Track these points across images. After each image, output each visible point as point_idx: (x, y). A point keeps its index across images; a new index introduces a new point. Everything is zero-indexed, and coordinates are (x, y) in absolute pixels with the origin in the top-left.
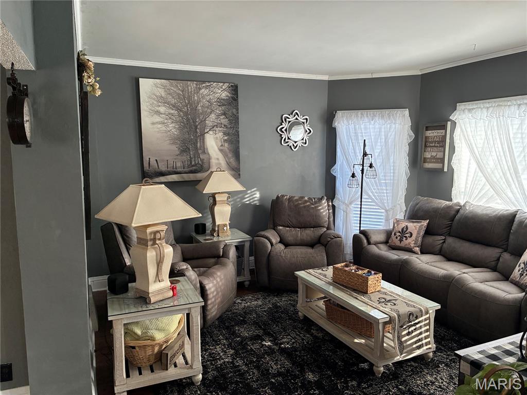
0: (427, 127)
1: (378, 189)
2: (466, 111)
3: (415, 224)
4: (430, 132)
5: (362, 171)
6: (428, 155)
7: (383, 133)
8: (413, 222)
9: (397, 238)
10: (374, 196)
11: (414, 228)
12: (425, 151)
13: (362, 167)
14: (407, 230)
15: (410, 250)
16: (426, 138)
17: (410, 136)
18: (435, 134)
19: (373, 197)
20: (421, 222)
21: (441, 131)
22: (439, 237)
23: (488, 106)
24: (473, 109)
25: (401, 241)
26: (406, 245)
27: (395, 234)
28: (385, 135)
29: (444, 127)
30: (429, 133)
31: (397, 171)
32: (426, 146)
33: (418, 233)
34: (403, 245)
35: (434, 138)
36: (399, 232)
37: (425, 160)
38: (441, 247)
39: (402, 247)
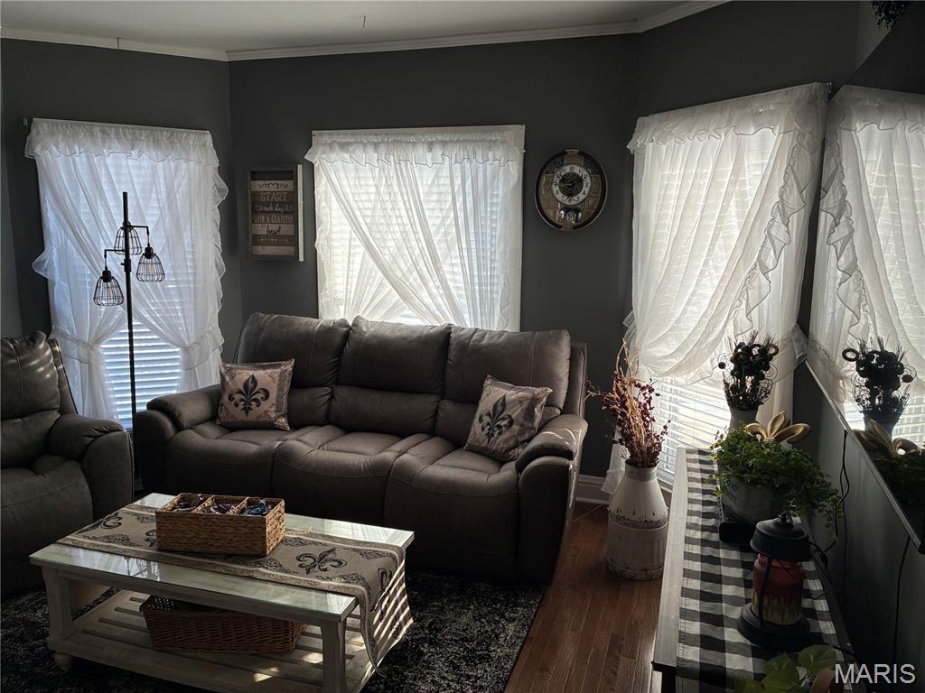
0: (253, 173)
1: (163, 304)
2: (337, 147)
3: (269, 371)
4: (261, 182)
5: (127, 264)
6: (261, 229)
7: (162, 181)
8: (264, 368)
9: (237, 405)
10: (155, 319)
11: (270, 379)
12: (253, 222)
13: (124, 257)
14: (256, 385)
15: (269, 427)
16: (255, 194)
17: (220, 190)
18: (272, 188)
19: (154, 323)
20: (280, 365)
21: (285, 182)
22: (320, 389)
23: (376, 141)
24: (348, 143)
25: (247, 410)
26: (261, 416)
27: (231, 398)
28: (167, 186)
29: (292, 176)
30: (260, 186)
31: (200, 263)
32: (254, 211)
33: (280, 389)
34: (252, 417)
35: (270, 196)
36: (240, 392)
37: (256, 240)
38: (329, 409)
39: (252, 422)
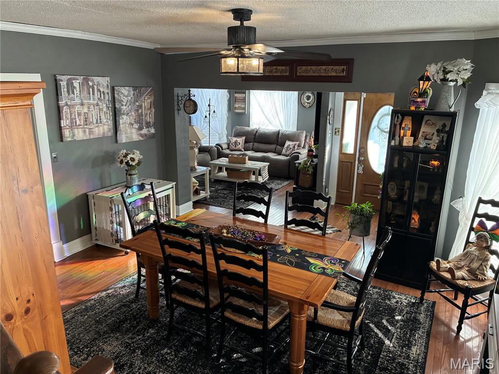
0: (235, 92)
6: (237, 106)
8: (239, 138)
9: (233, 146)
12: (235, 104)
13: (209, 112)
14: (237, 142)
15: (240, 150)
16: (235, 97)
17: (227, 96)
18: (240, 96)
19: (213, 128)
20: (242, 138)
22: (251, 143)
26: (238, 148)
29: (244, 94)
30: (237, 95)
31: (223, 114)
32: (235, 101)
33: (242, 143)
34: (236, 148)
36: (234, 143)
37: (235, 108)
38: (253, 147)
